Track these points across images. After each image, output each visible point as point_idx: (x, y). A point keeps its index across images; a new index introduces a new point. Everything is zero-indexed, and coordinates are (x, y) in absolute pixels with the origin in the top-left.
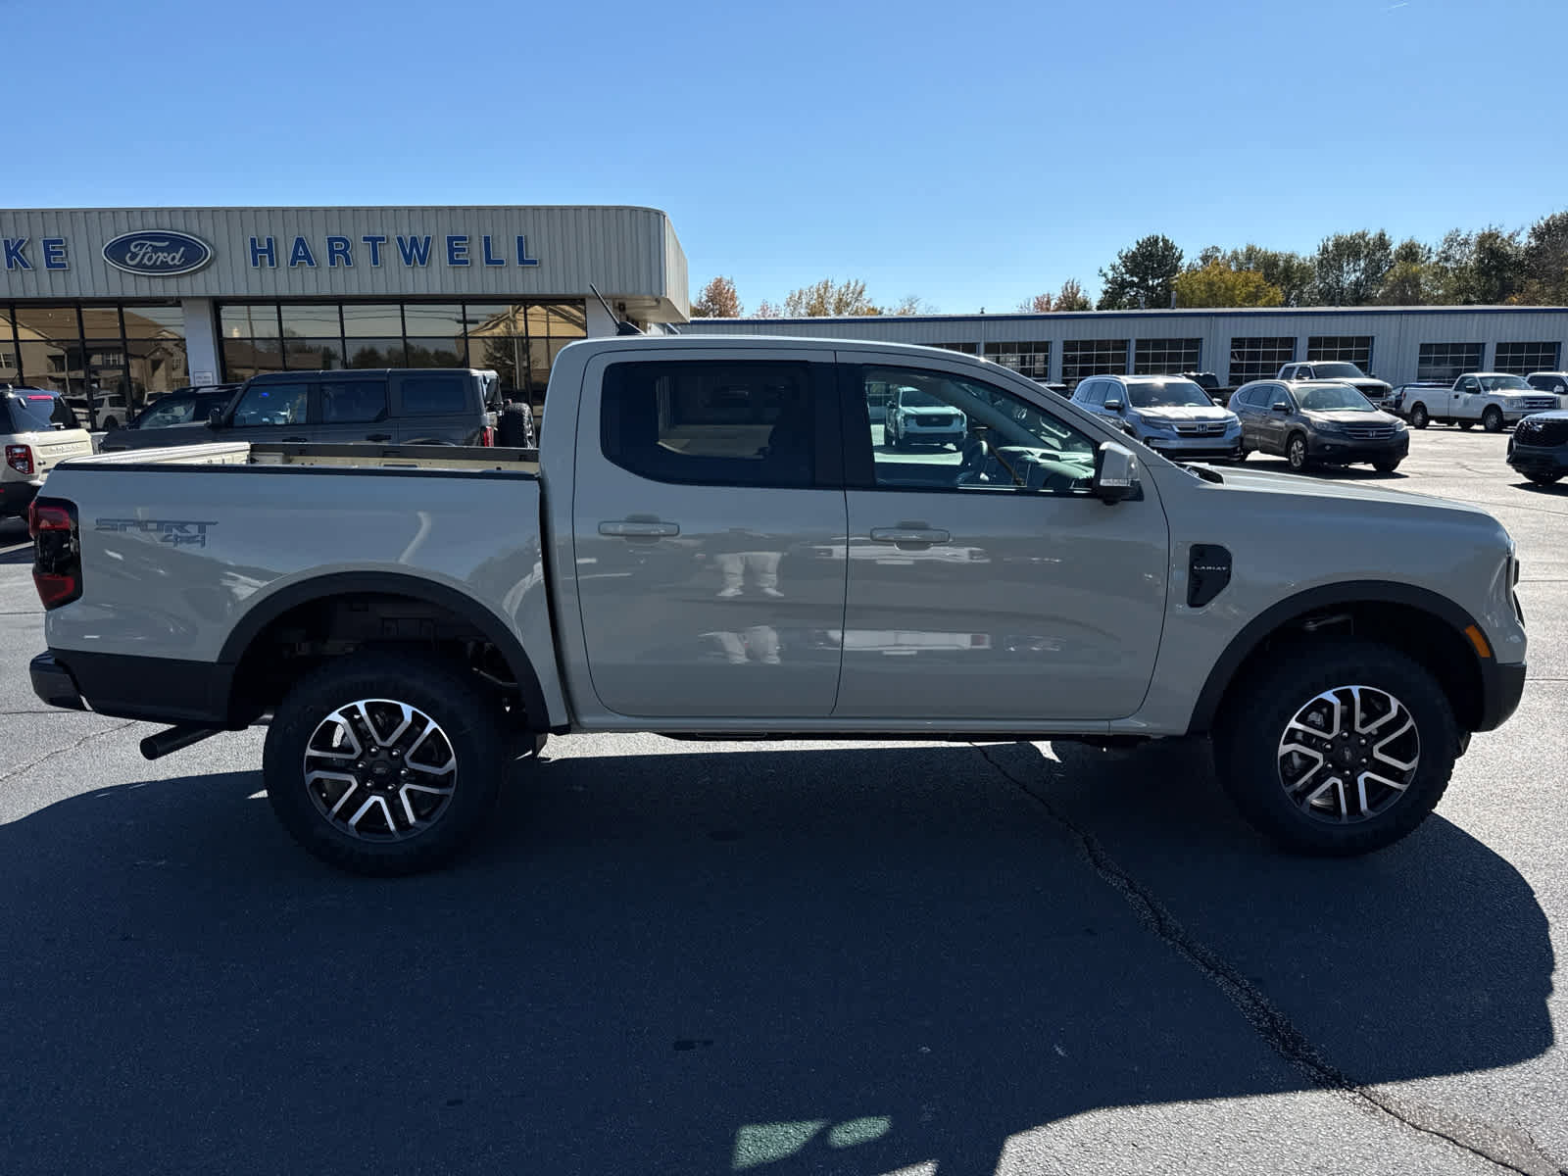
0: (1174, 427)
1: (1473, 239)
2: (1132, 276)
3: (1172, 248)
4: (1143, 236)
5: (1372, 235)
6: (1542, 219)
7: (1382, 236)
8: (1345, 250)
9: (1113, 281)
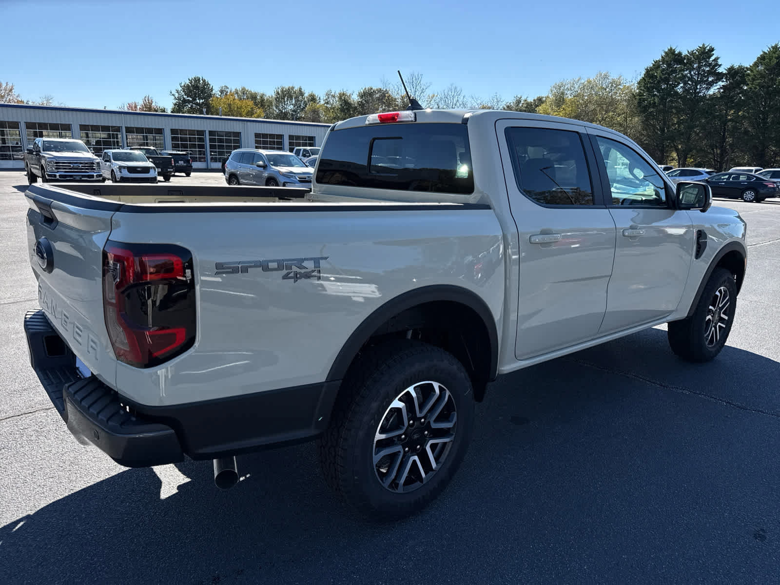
0: (297, 177)
1: (337, 94)
2: (188, 97)
3: (208, 84)
4: (192, 77)
5: (296, 88)
6: (362, 89)
7: (300, 89)
8: (285, 95)
9: (179, 99)
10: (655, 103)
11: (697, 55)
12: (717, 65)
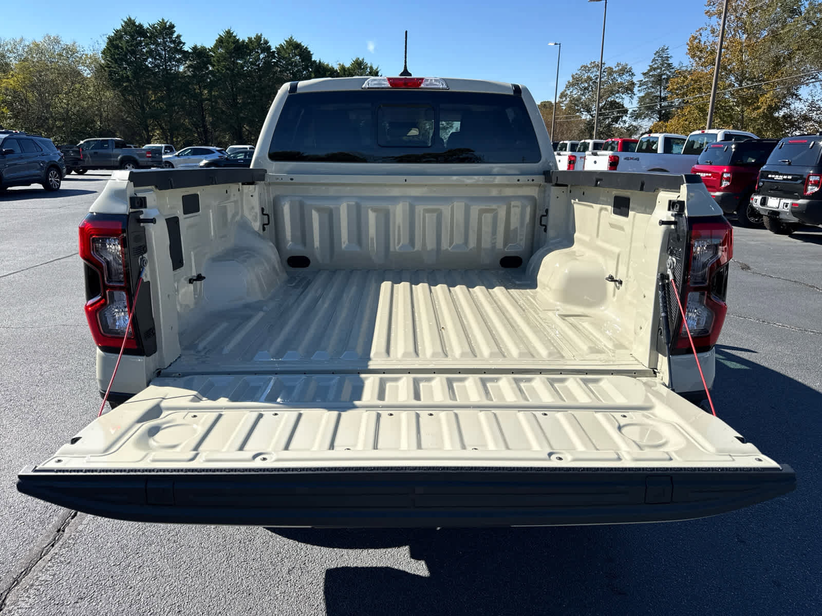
10: (128, 77)
11: (159, 30)
12: (180, 42)
